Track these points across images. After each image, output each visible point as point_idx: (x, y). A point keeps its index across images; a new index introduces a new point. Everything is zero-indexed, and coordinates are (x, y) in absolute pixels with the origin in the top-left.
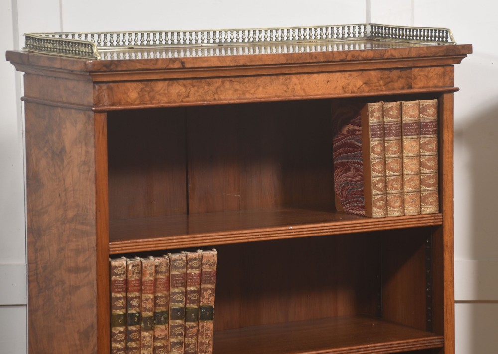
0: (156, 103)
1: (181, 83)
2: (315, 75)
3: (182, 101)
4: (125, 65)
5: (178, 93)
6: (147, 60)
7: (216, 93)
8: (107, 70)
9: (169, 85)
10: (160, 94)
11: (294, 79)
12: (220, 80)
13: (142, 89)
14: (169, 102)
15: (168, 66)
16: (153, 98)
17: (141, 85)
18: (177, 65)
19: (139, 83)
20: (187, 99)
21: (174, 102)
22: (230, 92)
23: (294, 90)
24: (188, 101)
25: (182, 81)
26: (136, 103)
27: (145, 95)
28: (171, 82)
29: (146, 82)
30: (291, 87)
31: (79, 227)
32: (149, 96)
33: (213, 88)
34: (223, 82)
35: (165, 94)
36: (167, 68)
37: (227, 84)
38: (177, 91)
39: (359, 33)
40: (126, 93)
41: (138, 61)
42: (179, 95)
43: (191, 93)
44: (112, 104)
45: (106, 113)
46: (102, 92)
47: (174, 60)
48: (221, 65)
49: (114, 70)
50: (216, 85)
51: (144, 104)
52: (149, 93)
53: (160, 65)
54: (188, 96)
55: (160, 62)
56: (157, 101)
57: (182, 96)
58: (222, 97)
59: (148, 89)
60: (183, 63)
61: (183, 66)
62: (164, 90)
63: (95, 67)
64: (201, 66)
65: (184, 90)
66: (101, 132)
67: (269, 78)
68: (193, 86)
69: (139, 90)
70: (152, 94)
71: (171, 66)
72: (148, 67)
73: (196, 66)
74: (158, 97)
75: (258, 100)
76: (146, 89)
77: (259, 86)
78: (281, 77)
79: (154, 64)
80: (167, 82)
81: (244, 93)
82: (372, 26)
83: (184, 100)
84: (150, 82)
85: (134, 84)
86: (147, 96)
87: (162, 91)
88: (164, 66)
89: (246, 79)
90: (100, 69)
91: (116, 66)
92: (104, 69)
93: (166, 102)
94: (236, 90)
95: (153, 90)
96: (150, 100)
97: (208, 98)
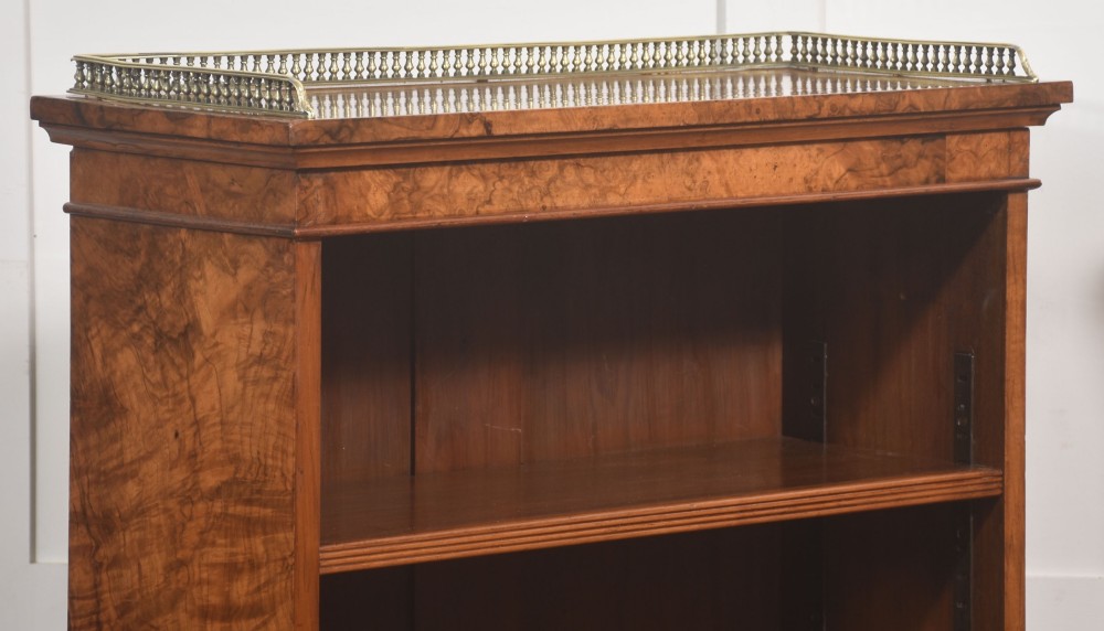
0: (425, 219)
1: (476, 172)
2: (749, 152)
3: (477, 213)
4: (370, 131)
5: (468, 194)
6: (413, 119)
7: (546, 193)
8: (332, 142)
9: (450, 176)
10: (432, 198)
11: (707, 161)
12: (557, 163)
13: (396, 186)
14: (450, 216)
15: (457, 131)
16: (417, 206)
17: (393, 178)
18: (476, 130)
19: (390, 172)
20: (488, 208)
21: (462, 215)
22: (576, 192)
23: (705, 185)
24: (490, 214)
25: (478, 166)
26: (383, 217)
27: (402, 199)
28: (455, 169)
29: (404, 170)
30: (700, 179)
31: (240, 509)
32: (411, 202)
33: (540, 182)
34: (561, 169)
35: (443, 197)
36: (456, 136)
37: (571, 173)
38: (468, 189)
40: (363, 196)
41: (397, 120)
42: (471, 199)
43: (495, 193)
44: (335, 222)
45: (320, 243)
46: (313, 193)
47: (469, 118)
48: (565, 130)
49: (347, 141)
50: (549, 175)
51: (399, 219)
52: (410, 195)
53: (440, 131)
54: (489, 202)
55: (441, 123)
56: (427, 214)
57: (478, 203)
58: (560, 203)
59: (407, 186)
60: (488, 125)
61: (489, 131)
62: (442, 187)
63: (309, 136)
64: (524, 132)
65: (481, 187)
66: (309, 286)
67: (655, 158)
68: (501, 178)
69: (389, 188)
70: (415, 196)
71: (464, 132)
72: (415, 134)
73: (515, 132)
74: (428, 203)
75: (636, 209)
76: (404, 185)
77: (635, 177)
78: (680, 156)
79: (428, 129)
80: (448, 168)
81: (604, 193)
83: (482, 210)
84: (412, 170)
85: (380, 176)
86: (406, 202)
87: (436, 191)
88: (450, 133)
89: (607, 161)
90: (317, 141)
91: (352, 134)
92: (327, 139)
93: (446, 217)
94: (588, 187)
95: (419, 188)
96: (411, 212)
97: (531, 204)
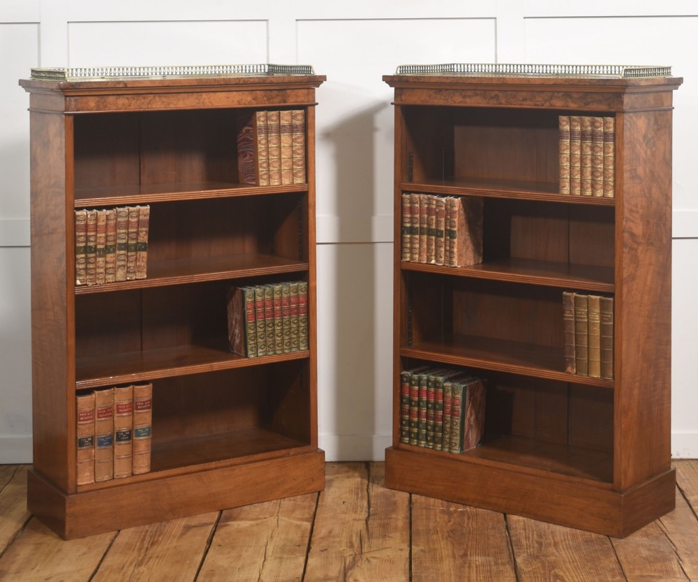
2: (219, 93)
7: (149, 104)
8: (73, 88)
9: (116, 98)
11: (204, 95)
12: (152, 96)
13: (98, 101)
14: (117, 109)
15: (115, 86)
17: (97, 99)
22: (159, 103)
23: (204, 102)
24: (130, 109)
25: (126, 96)
26: (94, 109)
27: (100, 104)
29: (101, 96)
30: (201, 100)
33: (147, 101)
34: (154, 97)
38: (122, 103)
39: (261, 70)
42: (123, 105)
43: (131, 103)
44: (78, 111)
47: (119, 82)
48: (152, 86)
50: (150, 99)
51: (99, 110)
54: (130, 106)
56: (109, 109)
57: (126, 106)
63: (65, 86)
65: (127, 101)
66: (69, 128)
67: (186, 95)
68: (134, 99)
73: (135, 86)
76: (101, 101)
77: (179, 100)
78: (195, 94)
82: (269, 65)
85: (93, 98)
86: (102, 105)
88: (113, 86)
89: (170, 95)
90: (68, 87)
92: (71, 87)
93: (115, 110)
